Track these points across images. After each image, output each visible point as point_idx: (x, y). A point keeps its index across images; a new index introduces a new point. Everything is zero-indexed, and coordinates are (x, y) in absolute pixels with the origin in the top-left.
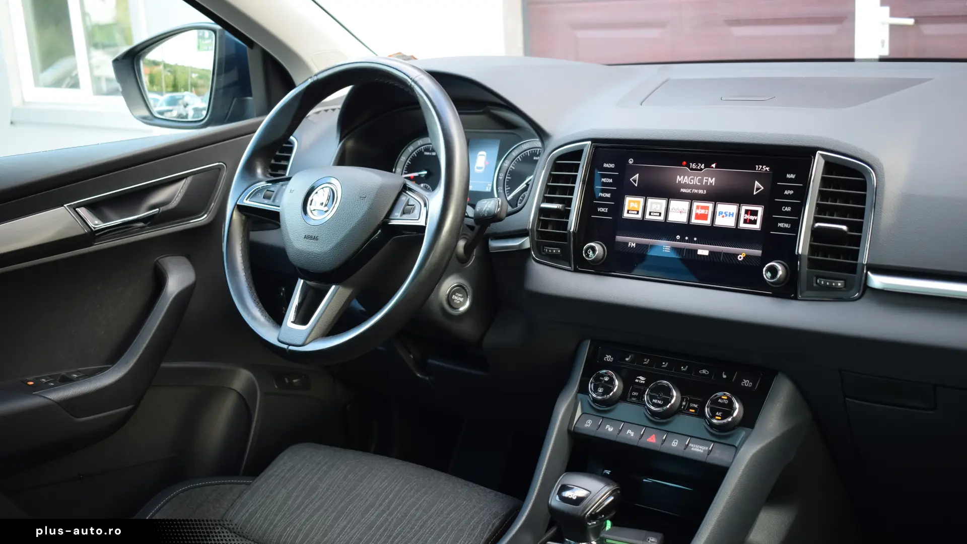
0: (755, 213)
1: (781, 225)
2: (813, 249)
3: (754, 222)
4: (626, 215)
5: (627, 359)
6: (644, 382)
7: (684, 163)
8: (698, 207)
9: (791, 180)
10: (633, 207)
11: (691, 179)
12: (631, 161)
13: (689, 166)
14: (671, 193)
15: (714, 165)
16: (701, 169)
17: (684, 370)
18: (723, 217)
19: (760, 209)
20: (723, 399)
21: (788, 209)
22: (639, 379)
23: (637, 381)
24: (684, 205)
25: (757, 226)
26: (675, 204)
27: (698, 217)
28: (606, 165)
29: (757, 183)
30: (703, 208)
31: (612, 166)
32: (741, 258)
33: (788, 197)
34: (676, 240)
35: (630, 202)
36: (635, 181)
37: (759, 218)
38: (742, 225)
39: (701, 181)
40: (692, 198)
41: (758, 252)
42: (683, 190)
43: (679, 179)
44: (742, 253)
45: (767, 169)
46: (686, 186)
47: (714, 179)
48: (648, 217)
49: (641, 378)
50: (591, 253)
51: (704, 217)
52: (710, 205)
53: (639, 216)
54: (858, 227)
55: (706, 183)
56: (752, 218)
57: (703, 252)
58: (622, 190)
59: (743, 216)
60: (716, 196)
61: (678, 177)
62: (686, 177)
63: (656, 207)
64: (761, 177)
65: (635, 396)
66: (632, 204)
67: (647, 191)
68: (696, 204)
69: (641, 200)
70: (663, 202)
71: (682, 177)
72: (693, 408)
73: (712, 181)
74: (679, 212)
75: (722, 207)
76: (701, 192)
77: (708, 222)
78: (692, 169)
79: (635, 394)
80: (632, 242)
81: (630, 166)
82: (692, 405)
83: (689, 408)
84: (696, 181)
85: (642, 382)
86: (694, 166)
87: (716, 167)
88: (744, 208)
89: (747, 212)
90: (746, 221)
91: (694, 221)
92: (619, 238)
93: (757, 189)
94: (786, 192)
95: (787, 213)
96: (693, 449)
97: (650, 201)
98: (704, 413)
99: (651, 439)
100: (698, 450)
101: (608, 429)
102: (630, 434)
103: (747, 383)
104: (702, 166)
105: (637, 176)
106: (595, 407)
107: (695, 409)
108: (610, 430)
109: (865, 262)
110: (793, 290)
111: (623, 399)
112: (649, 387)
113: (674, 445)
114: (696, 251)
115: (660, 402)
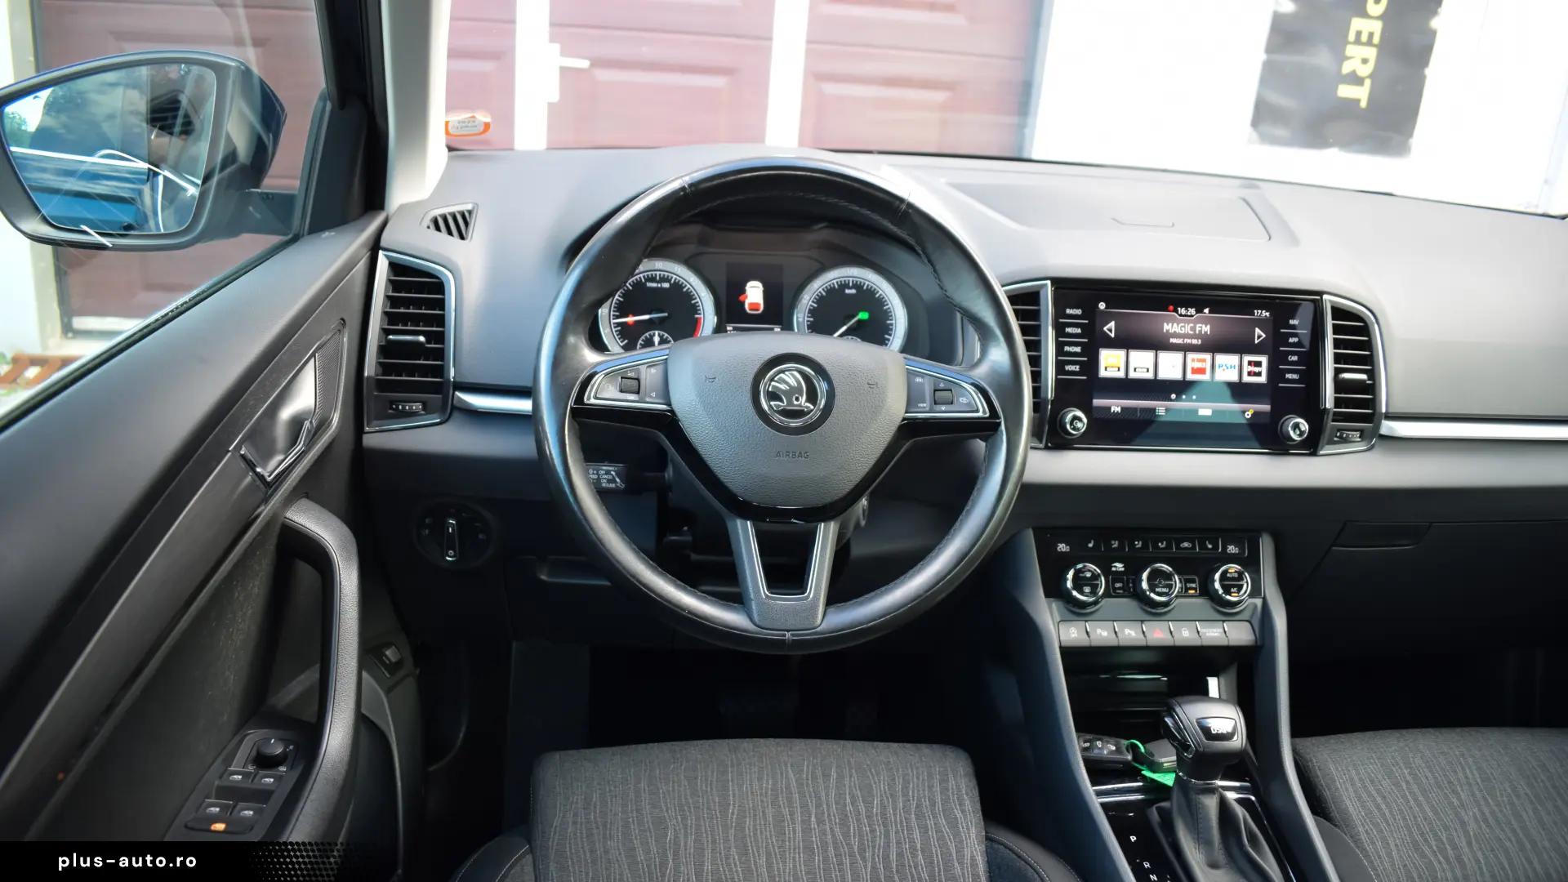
0: (1258, 364)
1: (1289, 376)
2: (1338, 403)
3: (1259, 374)
4: (1103, 373)
5: (1090, 545)
6: (1123, 569)
7: (1171, 307)
8: (1193, 360)
9: (1294, 327)
10: (1111, 363)
11: (1182, 327)
12: (1102, 306)
13: (1177, 312)
14: (1157, 344)
15: (1206, 310)
16: (1192, 316)
17: (1164, 546)
18: (1224, 370)
19: (1264, 359)
20: (1231, 573)
21: (1295, 358)
22: (1115, 567)
23: (1114, 569)
24: (1177, 357)
25: (1263, 379)
26: (1164, 356)
27: (1195, 371)
28: (1069, 311)
29: (1258, 331)
30: (1200, 360)
31: (1078, 312)
32: (1248, 415)
33: (1294, 345)
34: (1171, 400)
35: (1107, 356)
36: (1110, 330)
37: (1264, 369)
38: (1247, 379)
39: (1193, 329)
40: (1185, 349)
41: (1266, 408)
42: (1173, 340)
43: (1167, 327)
44: (1250, 410)
45: (1268, 314)
46: (1176, 335)
47: (1209, 326)
48: (1132, 375)
49: (1117, 564)
50: (1079, 425)
51: (1202, 371)
52: (1208, 357)
53: (1121, 374)
54: (1372, 374)
55: (1200, 331)
56: (1257, 369)
57: (1205, 411)
58: (1095, 342)
59: (1246, 368)
60: (1213, 346)
61: (1165, 324)
62: (1175, 325)
64: (1260, 323)
65: (1119, 588)
66: (1110, 360)
67: (1127, 342)
68: (1191, 356)
69: (1121, 353)
70: (1150, 355)
71: (1170, 324)
72: (1191, 589)
73: (1207, 329)
74: (1170, 366)
75: (1221, 358)
76: (1195, 342)
77: (1206, 377)
78: (1181, 315)
79: (1118, 585)
80: (1116, 406)
81: (1102, 311)
82: (1189, 585)
83: (1187, 589)
84: (1186, 328)
85: (1121, 569)
86: (1182, 311)
87: (1210, 313)
88: (1247, 358)
89: (1250, 363)
90: (1250, 374)
91: (1190, 376)
92: (1097, 402)
93: (1259, 337)
94: (1291, 340)
95: (1293, 363)
96: (1207, 634)
97: (1133, 354)
98: (1206, 591)
99: (1158, 633)
100: (1213, 634)
101: (1101, 633)
102: (1130, 634)
103: (1232, 549)
104: (1192, 311)
105: (1112, 324)
106: (1077, 610)
107: (1195, 589)
108: (1105, 634)
109: (1384, 410)
110: (1311, 446)
111: (1107, 594)
112: (1145, 575)
113: (1185, 634)
114: (1197, 411)
115: (1165, 590)
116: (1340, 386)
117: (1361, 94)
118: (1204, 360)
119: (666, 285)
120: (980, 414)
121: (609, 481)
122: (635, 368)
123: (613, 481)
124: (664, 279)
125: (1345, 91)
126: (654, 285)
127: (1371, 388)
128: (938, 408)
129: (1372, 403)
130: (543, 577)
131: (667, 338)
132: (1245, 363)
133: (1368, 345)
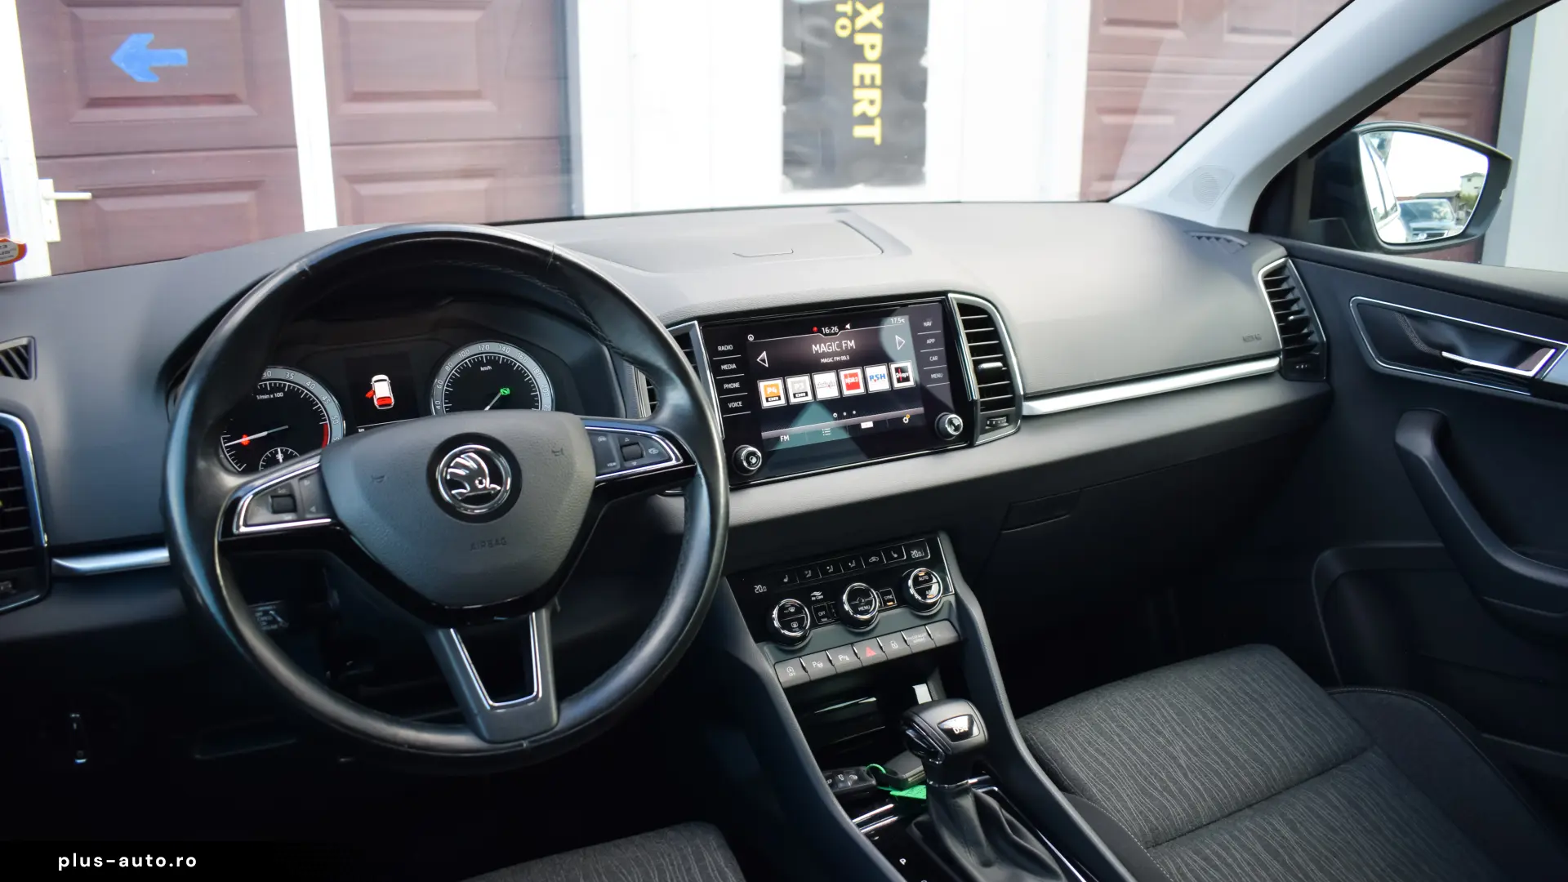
0: (905, 370)
1: (934, 376)
2: (983, 392)
3: (907, 379)
4: (765, 404)
5: (786, 580)
6: (822, 597)
7: (815, 329)
8: (846, 376)
9: (928, 329)
10: (771, 392)
11: (829, 346)
12: (751, 338)
13: (822, 332)
14: (811, 366)
15: (848, 326)
16: (836, 334)
17: (853, 565)
18: (875, 381)
19: (909, 364)
20: (922, 576)
21: (935, 358)
22: (815, 596)
23: (813, 599)
24: (830, 377)
25: (911, 383)
26: (819, 378)
27: (851, 386)
28: (720, 348)
29: (897, 338)
30: (852, 376)
31: (730, 347)
32: (906, 420)
33: (932, 346)
34: (834, 419)
35: (766, 387)
36: (764, 361)
37: (911, 373)
38: (897, 385)
39: (840, 346)
40: (836, 367)
41: (920, 410)
42: (824, 361)
43: (815, 348)
44: (906, 415)
45: (903, 320)
46: (825, 355)
47: (853, 341)
48: (793, 401)
49: (816, 593)
50: (754, 460)
51: (855, 386)
52: (858, 371)
53: (783, 402)
54: (1004, 360)
55: (847, 347)
56: (904, 375)
57: (867, 425)
58: (752, 376)
59: (895, 376)
60: (861, 360)
61: (813, 346)
62: (822, 345)
63: (798, 385)
64: (899, 330)
65: (823, 617)
66: (770, 390)
67: (783, 369)
68: (843, 373)
69: (779, 382)
70: (805, 379)
71: (818, 346)
72: (889, 601)
73: (852, 344)
74: (826, 386)
75: (871, 371)
76: (844, 358)
77: (861, 390)
78: (826, 335)
79: (822, 613)
80: (784, 434)
81: (751, 343)
82: (887, 598)
83: (885, 602)
84: (834, 347)
85: (820, 597)
86: (827, 330)
87: (851, 328)
88: (893, 366)
89: (897, 370)
90: (899, 381)
91: (847, 393)
92: (765, 435)
93: (900, 343)
94: (929, 342)
95: (935, 363)
96: (915, 642)
97: (790, 381)
98: (904, 600)
99: (869, 652)
100: (920, 639)
101: (817, 666)
102: (844, 660)
103: (915, 554)
104: (835, 329)
105: (764, 354)
106: (789, 648)
107: (892, 600)
108: (820, 665)
109: (1022, 393)
110: (967, 439)
111: (814, 625)
112: (845, 597)
113: (895, 647)
114: (859, 425)
115: (866, 608)
116: (982, 376)
117: (874, 132)
118: (856, 375)
119: (280, 395)
120: (674, 462)
121: (269, 623)
122: (286, 483)
123: (274, 621)
124: (275, 389)
125: (860, 131)
126: (266, 397)
127: (1006, 374)
128: (627, 464)
129: (1011, 388)
130: (198, 756)
131: (292, 453)
132: (893, 371)
133: (995, 334)
